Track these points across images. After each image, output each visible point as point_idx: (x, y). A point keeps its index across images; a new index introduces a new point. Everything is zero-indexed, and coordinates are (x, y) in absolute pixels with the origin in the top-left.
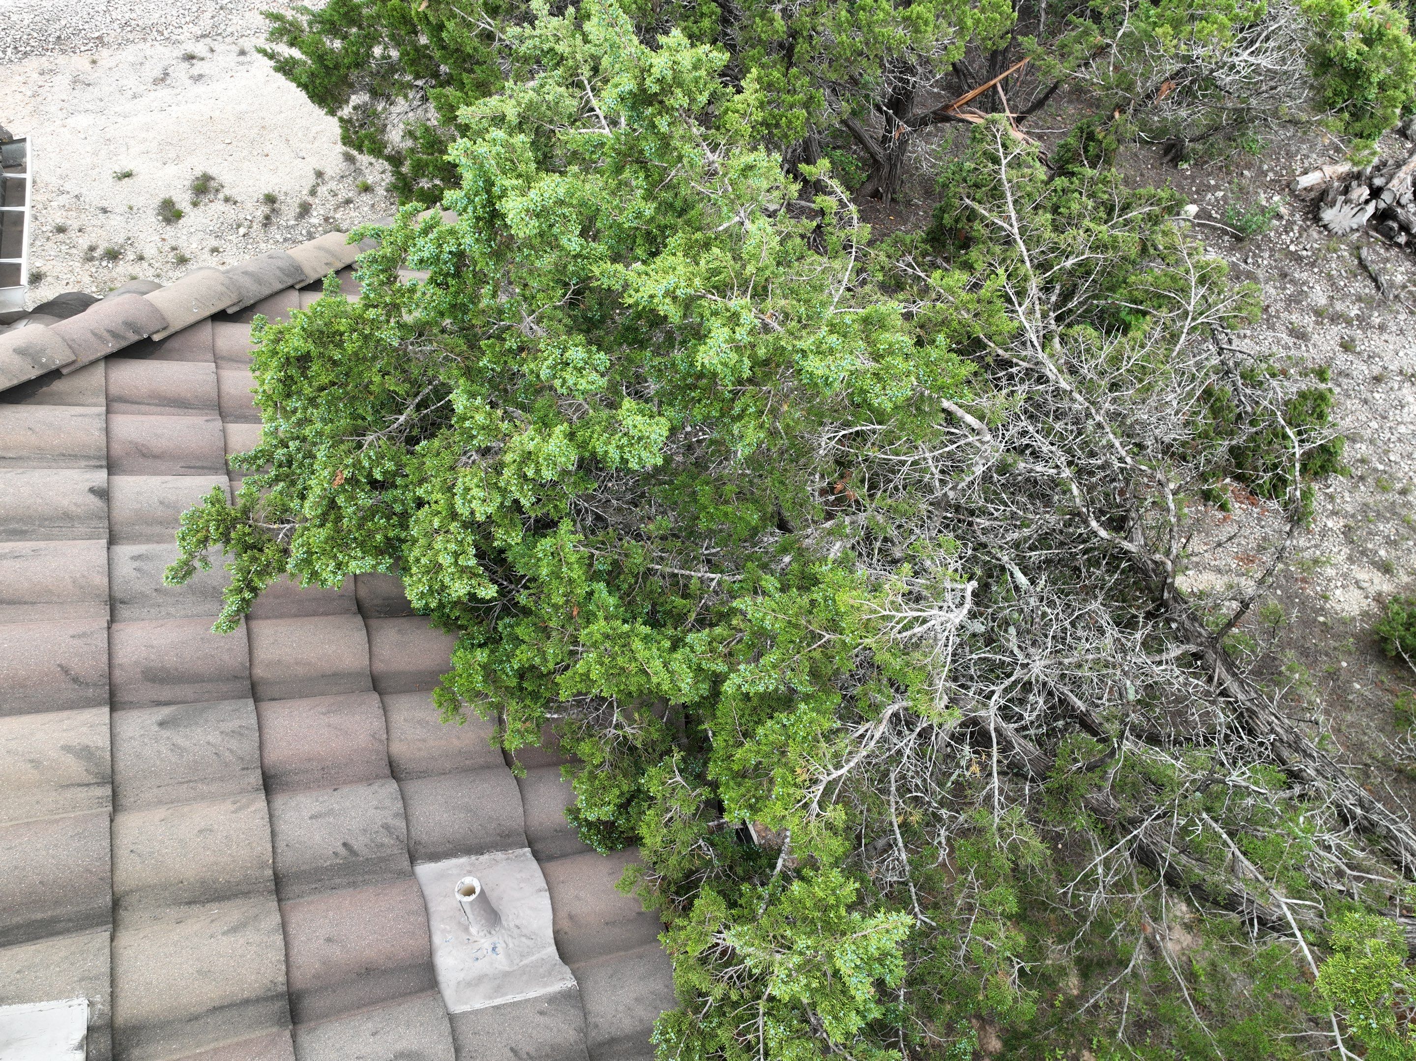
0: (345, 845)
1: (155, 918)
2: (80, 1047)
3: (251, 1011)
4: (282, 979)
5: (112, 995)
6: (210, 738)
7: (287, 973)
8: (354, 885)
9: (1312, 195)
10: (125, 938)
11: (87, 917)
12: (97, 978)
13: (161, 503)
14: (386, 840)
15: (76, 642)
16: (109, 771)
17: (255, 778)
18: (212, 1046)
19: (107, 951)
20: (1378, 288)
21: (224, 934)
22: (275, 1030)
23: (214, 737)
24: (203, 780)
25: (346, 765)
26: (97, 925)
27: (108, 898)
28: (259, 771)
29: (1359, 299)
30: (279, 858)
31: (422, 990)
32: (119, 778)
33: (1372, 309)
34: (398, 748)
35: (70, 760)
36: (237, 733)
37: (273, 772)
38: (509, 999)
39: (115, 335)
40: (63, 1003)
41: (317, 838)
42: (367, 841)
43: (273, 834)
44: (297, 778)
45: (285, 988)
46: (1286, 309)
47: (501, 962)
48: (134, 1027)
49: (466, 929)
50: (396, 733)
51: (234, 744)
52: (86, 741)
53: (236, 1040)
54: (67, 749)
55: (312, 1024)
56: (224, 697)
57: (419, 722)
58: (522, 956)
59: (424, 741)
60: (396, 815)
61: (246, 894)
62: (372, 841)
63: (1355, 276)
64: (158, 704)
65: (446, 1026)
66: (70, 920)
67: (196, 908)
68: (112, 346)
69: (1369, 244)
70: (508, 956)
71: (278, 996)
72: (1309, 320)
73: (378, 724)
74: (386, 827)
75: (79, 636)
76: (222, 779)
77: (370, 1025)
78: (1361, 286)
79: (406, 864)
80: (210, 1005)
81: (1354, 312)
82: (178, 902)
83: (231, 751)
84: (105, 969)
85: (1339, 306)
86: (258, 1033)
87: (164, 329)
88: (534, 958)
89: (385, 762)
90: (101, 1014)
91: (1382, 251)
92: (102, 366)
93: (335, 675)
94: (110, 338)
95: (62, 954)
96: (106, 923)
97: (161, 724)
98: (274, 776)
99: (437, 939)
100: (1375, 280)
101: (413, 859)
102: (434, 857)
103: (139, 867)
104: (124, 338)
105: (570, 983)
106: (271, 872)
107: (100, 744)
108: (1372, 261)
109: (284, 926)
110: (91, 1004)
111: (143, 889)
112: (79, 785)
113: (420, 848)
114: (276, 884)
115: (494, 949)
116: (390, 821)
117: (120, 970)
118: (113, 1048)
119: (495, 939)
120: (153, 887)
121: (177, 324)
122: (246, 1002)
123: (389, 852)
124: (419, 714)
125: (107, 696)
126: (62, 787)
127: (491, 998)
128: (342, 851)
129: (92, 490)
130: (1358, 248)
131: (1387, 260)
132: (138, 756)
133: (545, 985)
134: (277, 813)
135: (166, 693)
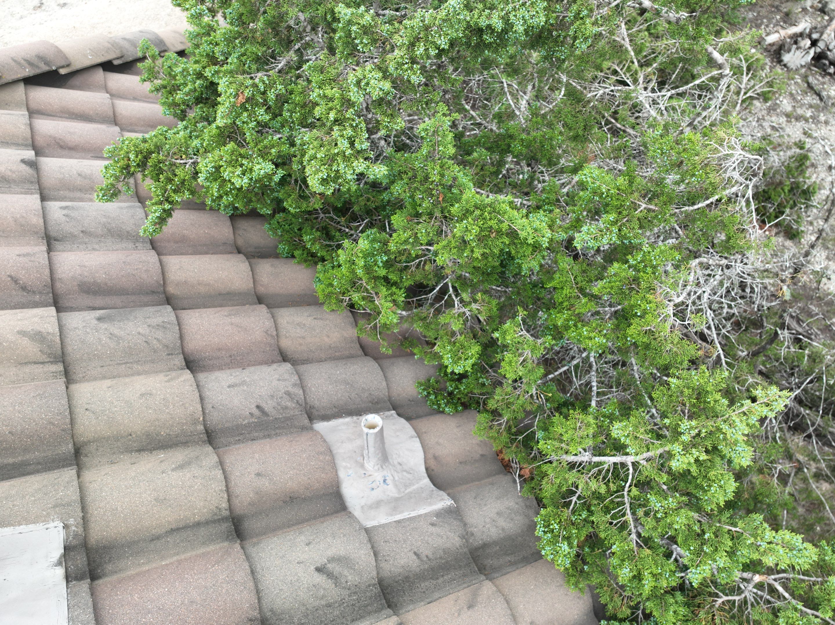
0: (258, 407)
1: (112, 463)
2: (59, 563)
3: (202, 531)
4: (224, 505)
5: (84, 518)
6: (140, 330)
7: (229, 500)
8: (269, 436)
9: (774, 48)
10: (88, 475)
11: (54, 461)
12: (69, 504)
13: (79, 175)
14: (289, 404)
15: (21, 259)
16: (59, 352)
17: (179, 360)
18: (175, 558)
19: (75, 483)
20: (821, 99)
21: (173, 470)
22: (226, 544)
23: (143, 329)
24: (138, 362)
25: (248, 354)
26: (63, 466)
27: (71, 446)
28: (181, 357)
29: (811, 106)
30: (208, 418)
31: (337, 512)
32: (68, 359)
33: (819, 111)
34: (285, 343)
35: (25, 342)
36: (162, 327)
37: (192, 358)
38: (405, 515)
39: (31, 64)
40: (40, 526)
41: (236, 402)
42: (275, 404)
43: (202, 398)
44: (211, 362)
45: (228, 513)
46: (768, 114)
47: (391, 491)
48: (105, 547)
49: (362, 466)
50: (283, 332)
51: (159, 334)
52: (38, 328)
53: (194, 553)
54: (22, 333)
55: (255, 540)
56: (146, 305)
57: (298, 324)
58: (406, 486)
59: (304, 338)
60: (295, 385)
61: (185, 444)
62: (279, 404)
63: (806, 93)
64: (94, 309)
65: (363, 536)
66: (39, 463)
67: (145, 454)
68: (28, 72)
69: (813, 75)
70: (396, 486)
71: (224, 519)
72: (783, 120)
73: (269, 323)
74: (288, 393)
75: (24, 255)
76: (153, 361)
77: (303, 538)
78: (810, 99)
79: (306, 421)
80: (168, 527)
81: (809, 114)
82: (129, 450)
83: (158, 340)
84: (76, 497)
85: (800, 111)
86: (211, 548)
87: (68, 66)
88: (415, 487)
89: (276, 352)
90: (76, 535)
91: (820, 78)
92: (21, 86)
93: (228, 293)
94: (27, 65)
95: (36, 486)
96: (71, 465)
97: (99, 319)
98: (193, 361)
99: (342, 474)
100: (819, 95)
101: (311, 418)
102: (326, 418)
103: (94, 422)
104: (37, 67)
105: (448, 502)
106: (202, 427)
107: (51, 330)
108: (816, 85)
109: (221, 463)
110: (66, 527)
111: (99, 440)
112: (35, 363)
113: (314, 411)
114: (208, 437)
115: (385, 481)
116: (290, 389)
117: (89, 499)
118: (89, 564)
119: (385, 473)
120: (108, 439)
121: (78, 65)
122: (198, 524)
123: (292, 413)
124: (298, 319)
125: (51, 301)
126: (21, 364)
127: (392, 515)
128: (256, 412)
129: (23, 161)
130: (806, 77)
131: (824, 83)
132: (83, 342)
133: (430, 504)
134: (201, 384)
135: (99, 301)
